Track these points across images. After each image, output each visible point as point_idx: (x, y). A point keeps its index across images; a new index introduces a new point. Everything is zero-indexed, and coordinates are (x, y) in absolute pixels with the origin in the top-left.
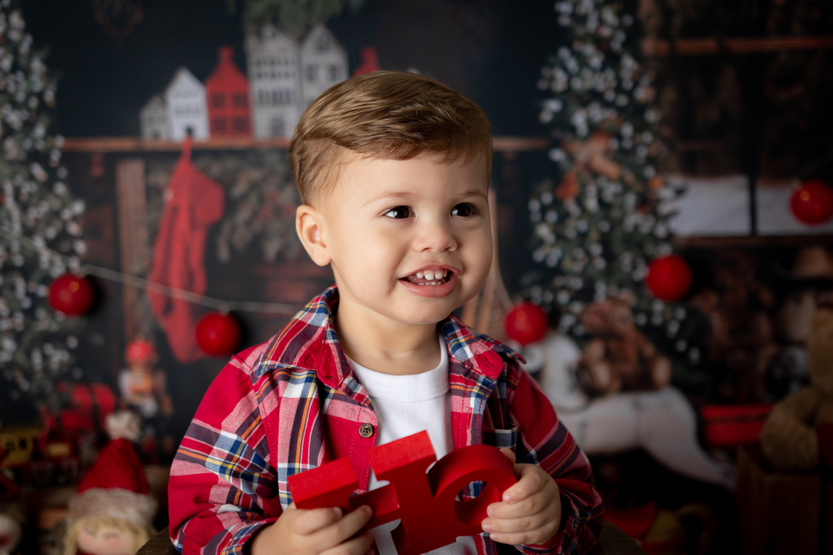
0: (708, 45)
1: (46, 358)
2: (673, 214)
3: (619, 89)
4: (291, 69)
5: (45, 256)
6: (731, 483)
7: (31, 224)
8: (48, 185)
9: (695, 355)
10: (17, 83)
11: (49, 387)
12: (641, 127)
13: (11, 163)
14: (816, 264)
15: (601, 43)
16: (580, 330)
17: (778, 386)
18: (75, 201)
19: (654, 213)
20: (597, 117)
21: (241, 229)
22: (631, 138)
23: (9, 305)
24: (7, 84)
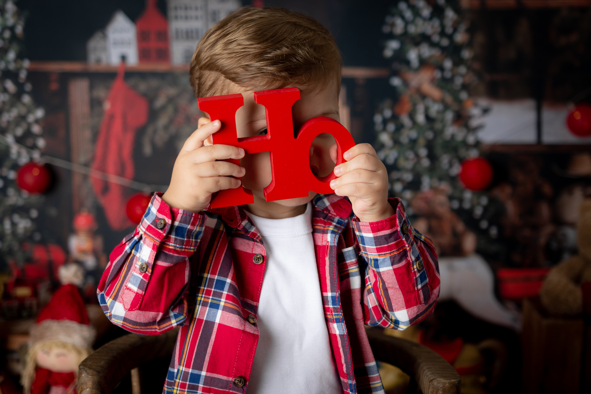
1: (14, 224)
2: (481, 127)
3: (443, 34)
4: (200, 13)
5: (15, 149)
6: (518, 326)
8: (17, 97)
9: (494, 231)
11: (16, 246)
12: (458, 62)
16: (410, 211)
17: (554, 255)
18: (37, 108)
19: (466, 126)
20: (426, 54)
21: (160, 132)
22: (451, 70)
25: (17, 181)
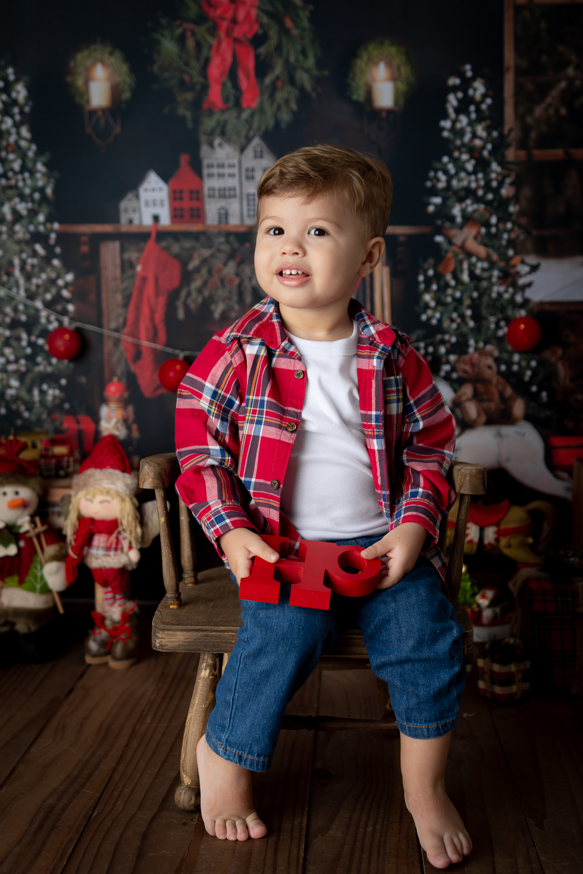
0: (558, 153)
1: (43, 393)
2: (529, 285)
3: (487, 187)
4: (235, 171)
5: (44, 314)
6: (569, 496)
7: (33, 288)
8: (47, 260)
9: (544, 394)
10: (24, 180)
11: (44, 416)
12: (504, 217)
13: (19, 242)
15: (473, 152)
16: (454, 376)
18: (67, 272)
19: (514, 285)
20: (470, 209)
21: (194, 294)
22: (497, 225)
23: (14, 353)
24: (17, 181)
25: (47, 347)
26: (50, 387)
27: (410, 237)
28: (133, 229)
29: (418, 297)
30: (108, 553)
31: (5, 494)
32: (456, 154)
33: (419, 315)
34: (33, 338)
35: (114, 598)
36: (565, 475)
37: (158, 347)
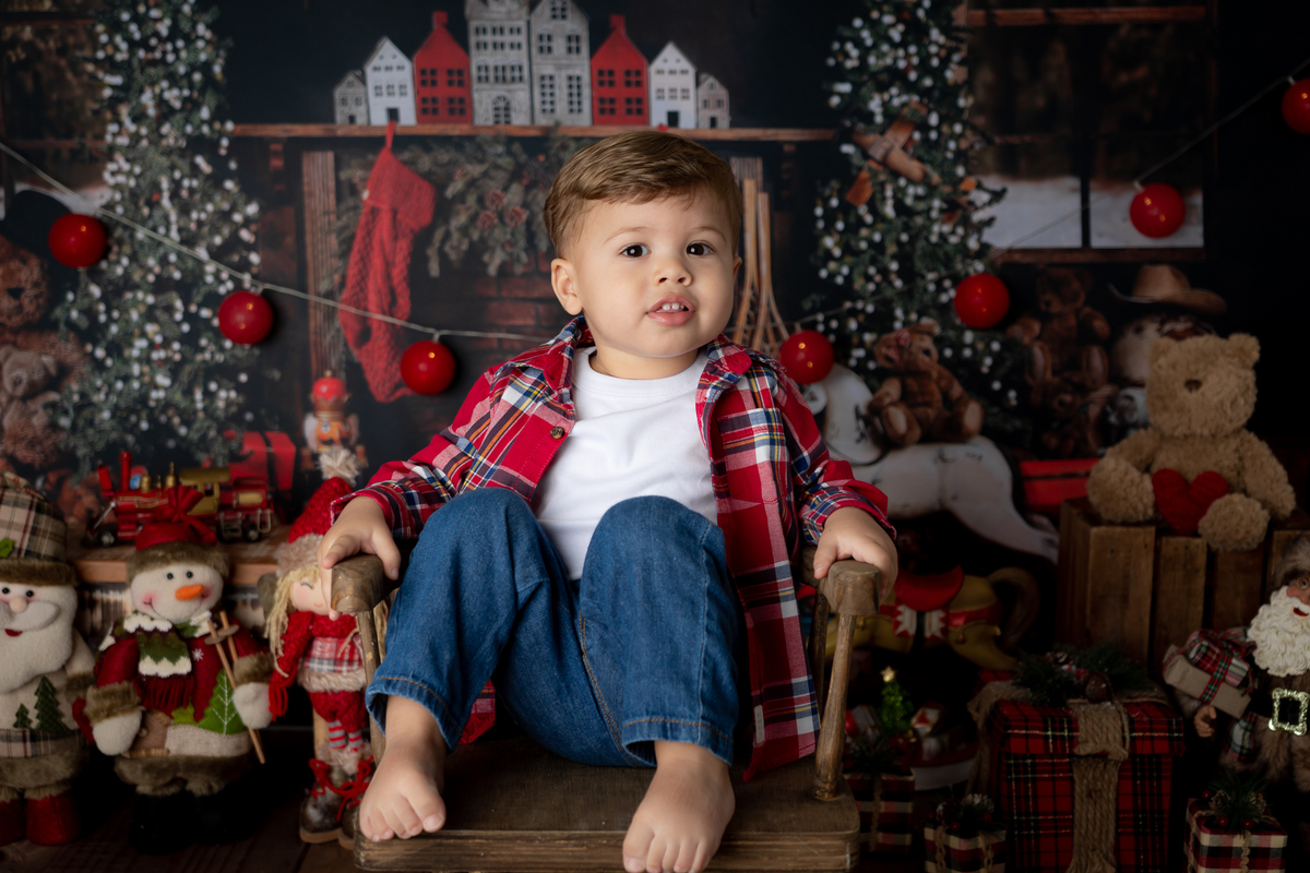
0: (1034, 14)
1: (209, 395)
2: (990, 222)
3: (924, 68)
4: (522, 38)
5: (210, 268)
6: (1053, 554)
7: (193, 227)
8: (215, 181)
9: (1012, 394)
10: (176, 51)
11: (212, 433)
13: (168, 152)
14: (1163, 285)
15: (901, 11)
16: (871, 365)
17: (1112, 432)
18: (248, 202)
19: (966, 222)
20: (896, 102)
21: (456, 236)
22: (938, 128)
23: (162, 332)
24: (164, 53)
25: (216, 322)
26: (220, 387)
27: (799, 145)
28: (355, 131)
29: (815, 241)
30: (339, 668)
31: (170, 576)
32: (875, 15)
33: (817, 270)
34: (193, 308)
35: (345, 737)
36: (1044, 521)
37: (398, 322)
